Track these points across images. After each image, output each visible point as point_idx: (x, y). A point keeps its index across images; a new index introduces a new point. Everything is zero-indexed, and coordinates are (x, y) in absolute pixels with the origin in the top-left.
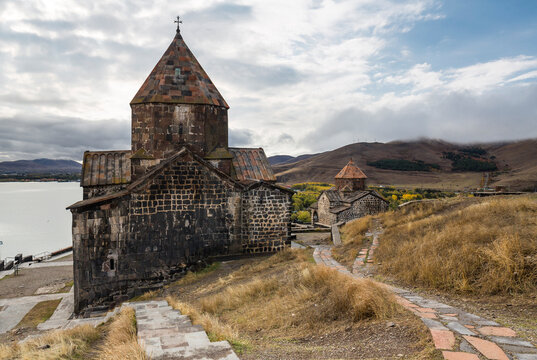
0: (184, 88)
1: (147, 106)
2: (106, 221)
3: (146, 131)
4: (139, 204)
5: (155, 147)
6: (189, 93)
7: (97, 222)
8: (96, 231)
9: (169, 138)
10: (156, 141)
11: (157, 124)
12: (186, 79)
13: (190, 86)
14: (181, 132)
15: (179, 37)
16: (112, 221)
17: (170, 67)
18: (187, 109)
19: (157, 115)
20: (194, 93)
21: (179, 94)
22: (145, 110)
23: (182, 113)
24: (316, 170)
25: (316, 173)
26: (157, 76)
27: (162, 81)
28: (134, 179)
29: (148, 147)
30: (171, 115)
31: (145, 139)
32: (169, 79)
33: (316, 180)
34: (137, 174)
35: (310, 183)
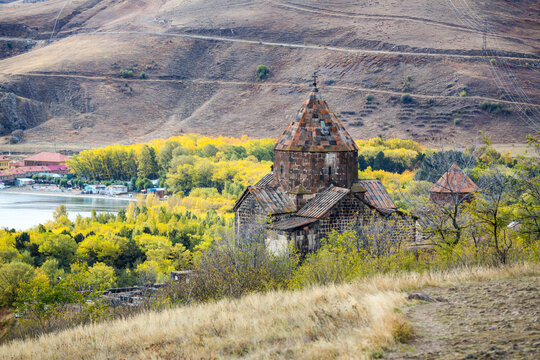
0: (330, 138)
1: (306, 154)
2: (306, 237)
3: (304, 173)
4: (323, 227)
5: (312, 185)
6: (334, 143)
7: (302, 237)
8: (301, 243)
9: (322, 178)
10: (313, 180)
11: (313, 168)
12: (330, 130)
13: (334, 136)
14: (330, 173)
16: (309, 236)
17: (317, 120)
18: (334, 155)
19: (313, 161)
20: (338, 143)
21: (327, 144)
22: (303, 157)
23: (331, 159)
24: (220, 56)
25: (222, 76)
26: (307, 128)
27: (314, 133)
28: (299, 209)
29: (306, 184)
30: (323, 161)
31: (303, 178)
32: (318, 131)
33: (225, 118)
34: (301, 205)
35: (185, 142)
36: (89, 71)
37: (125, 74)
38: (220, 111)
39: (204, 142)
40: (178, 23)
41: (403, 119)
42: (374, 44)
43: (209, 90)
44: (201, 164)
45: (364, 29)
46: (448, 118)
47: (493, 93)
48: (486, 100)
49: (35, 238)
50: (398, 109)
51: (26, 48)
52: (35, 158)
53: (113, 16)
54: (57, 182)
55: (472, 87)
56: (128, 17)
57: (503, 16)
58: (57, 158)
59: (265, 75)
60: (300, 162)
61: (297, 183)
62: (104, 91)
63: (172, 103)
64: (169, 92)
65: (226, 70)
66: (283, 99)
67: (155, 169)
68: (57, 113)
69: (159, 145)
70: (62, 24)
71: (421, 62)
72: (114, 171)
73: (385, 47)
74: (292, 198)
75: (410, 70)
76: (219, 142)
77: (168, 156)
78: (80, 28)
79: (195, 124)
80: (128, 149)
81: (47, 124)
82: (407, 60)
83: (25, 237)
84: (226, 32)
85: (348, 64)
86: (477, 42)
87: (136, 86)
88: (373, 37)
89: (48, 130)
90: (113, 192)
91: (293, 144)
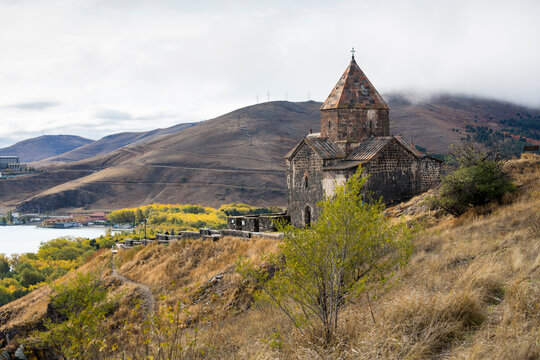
0: (369, 98)
1: (351, 110)
3: (351, 126)
4: (373, 167)
5: (357, 136)
6: (373, 102)
9: (365, 130)
10: (358, 132)
11: (358, 121)
12: (369, 92)
13: (372, 97)
14: (371, 126)
15: (354, 62)
17: (357, 84)
18: (374, 112)
19: (358, 116)
20: (376, 102)
21: (368, 102)
22: (350, 112)
23: (371, 114)
24: (166, 174)
25: (167, 181)
26: (351, 90)
27: (357, 95)
28: (348, 155)
29: (352, 135)
30: (366, 116)
31: (350, 131)
32: (359, 92)
33: (170, 198)
34: (349, 152)
35: (154, 206)
36: (114, 180)
37: (128, 181)
38: (166, 195)
39: (162, 206)
40: (149, 161)
41: (241, 197)
42: (228, 168)
43: (162, 187)
44: (162, 215)
45: (224, 162)
46: (259, 197)
47: (276, 186)
48: (274, 189)
49: (98, 241)
50: (239, 193)
51: (90, 173)
52: (95, 215)
53: (123, 160)
54: (103, 224)
55: (268, 184)
56: (129, 160)
57: (277, 157)
58: (103, 214)
59: (185, 181)
60: (347, 117)
61: (345, 134)
62: (120, 188)
63: (147, 193)
64: (147, 188)
65: (169, 179)
66: (193, 190)
67: (142, 218)
68: (102, 198)
69: (143, 208)
70: (103, 164)
71: (247, 174)
72: (126, 219)
73: (233, 169)
74: (342, 147)
75: (243, 178)
76: (168, 206)
77: (148, 212)
78: (110, 165)
79: (157, 201)
80: (131, 210)
81: (98, 202)
82: (242, 174)
83: (94, 241)
84: (169, 164)
85: (218, 176)
86: (269, 167)
87: (133, 186)
88: (227, 165)
89: (99, 204)
90: (126, 228)
91: (340, 102)
